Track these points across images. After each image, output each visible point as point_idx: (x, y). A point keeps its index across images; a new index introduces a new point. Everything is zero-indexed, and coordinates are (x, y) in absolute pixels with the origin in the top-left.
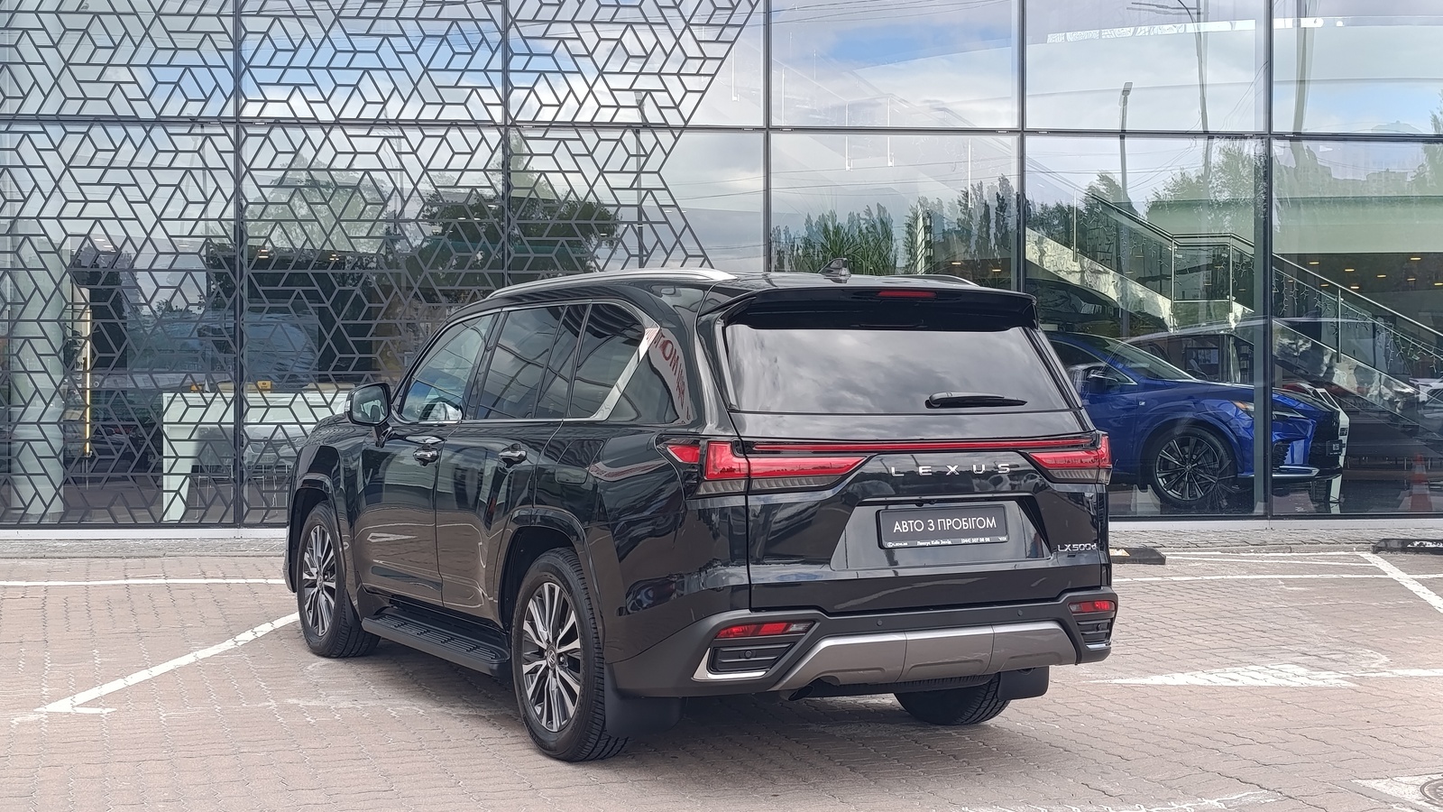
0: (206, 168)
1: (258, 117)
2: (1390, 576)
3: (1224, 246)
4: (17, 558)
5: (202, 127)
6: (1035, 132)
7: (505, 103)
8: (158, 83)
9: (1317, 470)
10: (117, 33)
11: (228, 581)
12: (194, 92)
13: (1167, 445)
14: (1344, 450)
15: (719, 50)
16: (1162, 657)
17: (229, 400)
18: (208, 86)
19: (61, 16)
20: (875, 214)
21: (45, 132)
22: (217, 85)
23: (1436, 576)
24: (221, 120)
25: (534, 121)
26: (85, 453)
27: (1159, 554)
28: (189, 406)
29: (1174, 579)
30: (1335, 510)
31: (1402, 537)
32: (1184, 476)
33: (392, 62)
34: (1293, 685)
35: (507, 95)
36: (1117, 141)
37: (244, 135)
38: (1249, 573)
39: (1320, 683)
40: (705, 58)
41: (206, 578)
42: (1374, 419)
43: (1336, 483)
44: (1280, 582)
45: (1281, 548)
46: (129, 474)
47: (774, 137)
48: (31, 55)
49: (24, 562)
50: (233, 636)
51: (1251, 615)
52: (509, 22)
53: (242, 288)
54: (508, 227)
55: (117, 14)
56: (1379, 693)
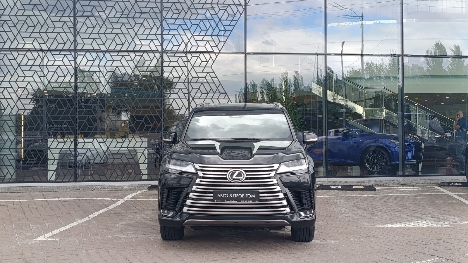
0: (65, 65)
1: (82, 49)
2: (447, 193)
3: (380, 91)
4: (5, 193)
5: (63, 52)
6: (330, 54)
7: (162, 45)
8: (49, 38)
9: (416, 161)
10: (35, 22)
11: (79, 199)
12: (61, 41)
13: (369, 154)
14: (423, 155)
15: (230, 28)
16: (387, 219)
17: (72, 141)
18: (65, 39)
19: (17, 16)
21: (12, 54)
22: (68, 39)
23: (461, 193)
24: (70, 50)
25: (171, 50)
26: (21, 157)
27: (374, 187)
28: (59, 143)
29: (381, 195)
30: (420, 174)
31: (448, 182)
32: (374, 163)
33: (125, 31)
34: (433, 226)
35: (162, 42)
37: (77, 55)
38: (403, 193)
39: (440, 226)
40: (226, 31)
41: (71, 198)
43: (420, 165)
44: (414, 196)
45: (410, 186)
46: (39, 165)
47: (248, 56)
49: (8, 194)
50: (87, 216)
51: (410, 206)
52: (163, 19)
53: (76, 104)
54: (163, 84)
55: (36, 16)
56: (460, 229)
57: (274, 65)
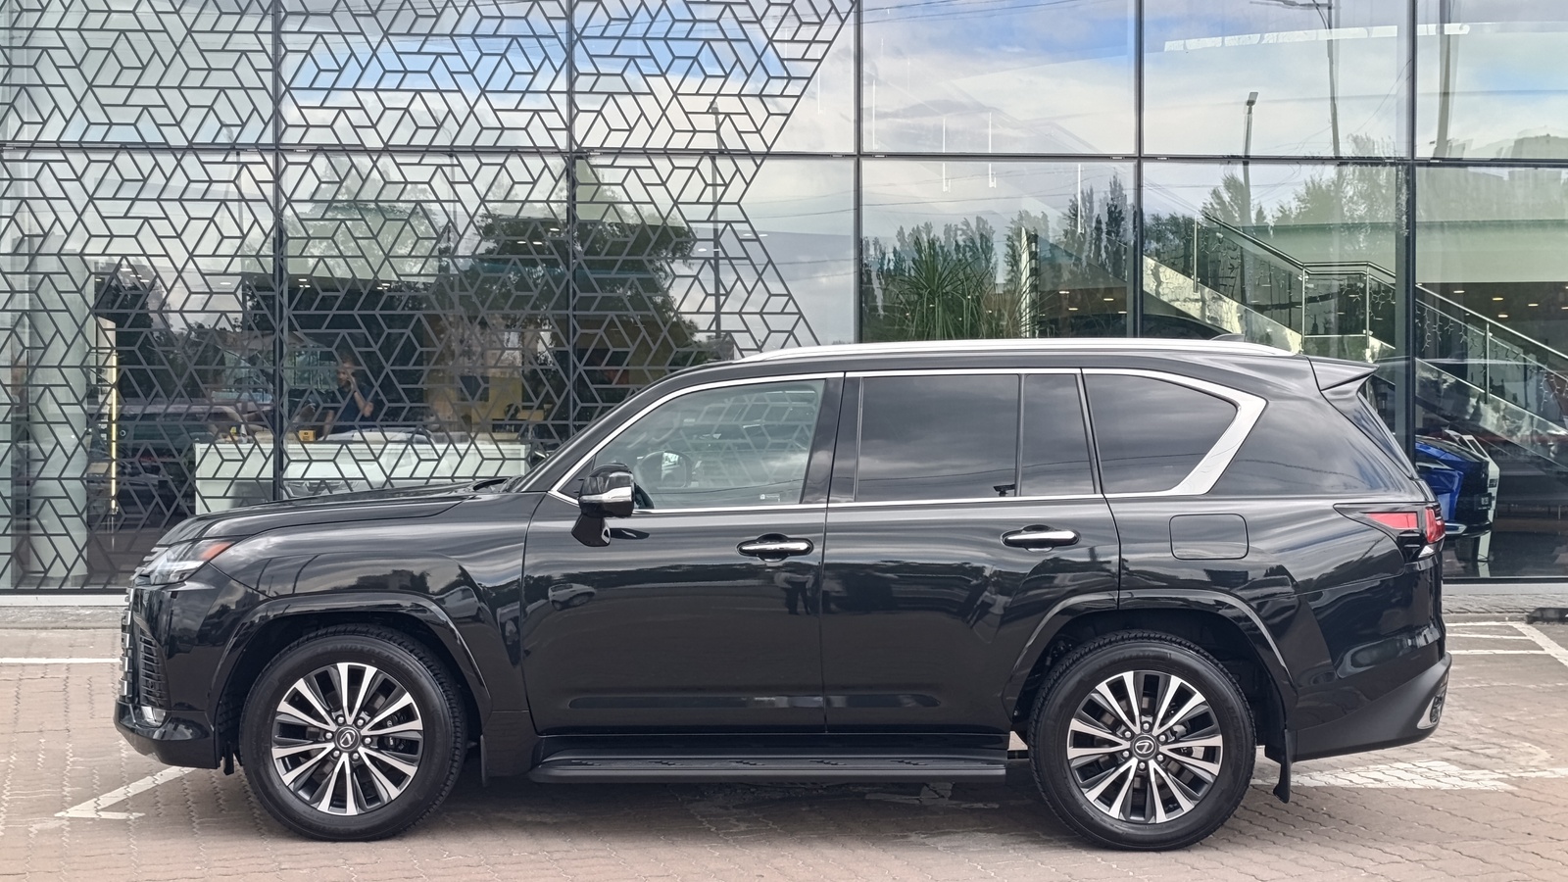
0: (242, 199)
1: (299, 144)
2: (1547, 651)
3: (1360, 275)
4: (36, 628)
5: (238, 154)
6: (1153, 158)
7: (569, 128)
8: (189, 107)
9: (1465, 527)
10: (145, 52)
12: (229, 117)
14: (1494, 503)
15: (806, 69)
17: (268, 452)
18: (245, 110)
19: (84, 33)
20: (973, 225)
21: (67, 160)
22: (255, 109)
24: (259, 148)
25: (601, 147)
26: (110, 509)
28: (223, 460)
30: (1484, 571)
31: (1559, 605)
33: (445, 82)
34: (1444, 787)
35: (572, 120)
37: (284, 164)
39: (1474, 786)
40: (790, 78)
43: (1485, 540)
47: (866, 164)
48: (52, 77)
49: (43, 634)
52: (574, 38)
53: (282, 331)
54: (573, 263)
55: (146, 32)
56: (1540, 798)
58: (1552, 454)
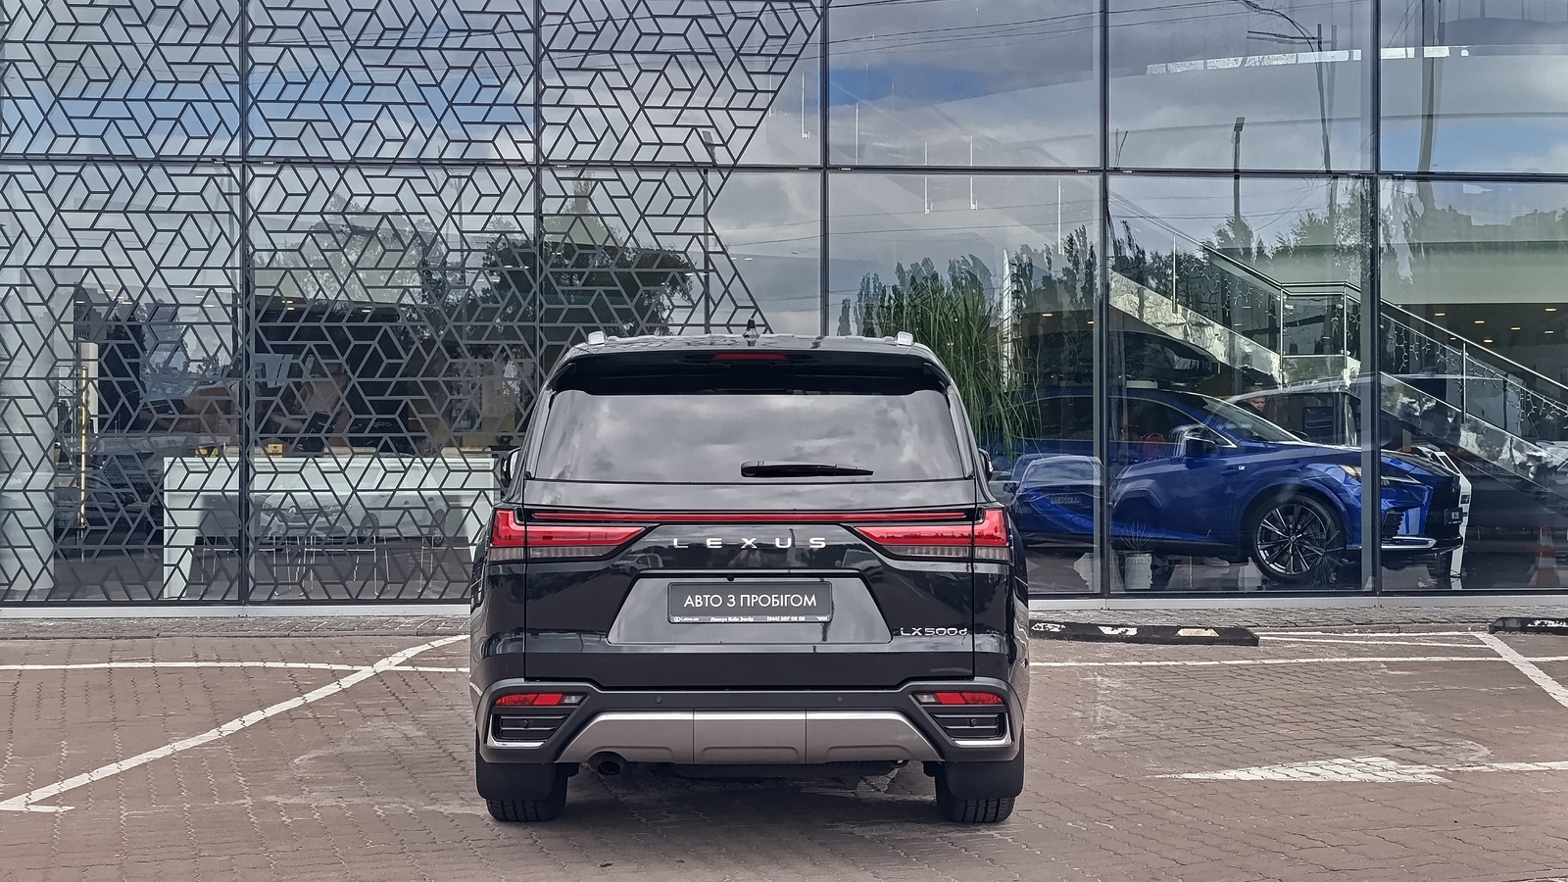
0: (209, 211)
1: (266, 156)
2: (1505, 658)
3: (1339, 296)
5: (205, 167)
6: (1122, 171)
7: (536, 141)
8: (157, 119)
9: (1435, 541)
10: (113, 65)
11: (222, 664)
12: (195, 129)
13: (1269, 514)
14: (1466, 519)
15: (771, 83)
16: (1240, 749)
17: (233, 465)
19: (51, 46)
21: (33, 173)
22: (222, 121)
24: (226, 161)
25: (568, 160)
27: (1251, 634)
28: (189, 472)
29: (1266, 662)
30: (1456, 585)
31: (1523, 616)
32: (1288, 548)
33: (413, 96)
34: (1380, 780)
35: (539, 132)
36: (1231, 181)
37: (250, 176)
38: (1348, 656)
39: (1409, 779)
40: (756, 91)
41: (198, 661)
42: (1503, 485)
43: (1458, 554)
44: (1383, 666)
45: (1388, 628)
46: (123, 547)
47: (832, 177)
48: (18, 89)
50: (218, 725)
51: (1345, 702)
52: (541, 52)
53: (249, 343)
54: (540, 275)
55: (113, 45)
56: (1473, 790)
57: (973, 207)
58: (1531, 475)
